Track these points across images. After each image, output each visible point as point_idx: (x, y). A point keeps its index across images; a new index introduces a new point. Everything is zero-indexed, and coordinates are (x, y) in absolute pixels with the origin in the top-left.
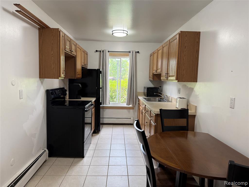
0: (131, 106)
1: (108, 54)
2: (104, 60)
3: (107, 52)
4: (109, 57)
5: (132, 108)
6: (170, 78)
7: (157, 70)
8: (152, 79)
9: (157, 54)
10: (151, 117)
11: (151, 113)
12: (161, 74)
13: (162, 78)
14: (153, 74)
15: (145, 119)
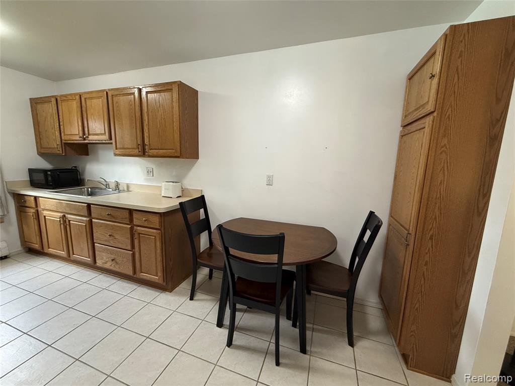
6: (154, 152)
7: (89, 136)
8: (61, 153)
9: (79, 104)
10: (136, 222)
11: (135, 215)
12: (114, 143)
13: (118, 152)
14: (63, 142)
15: (94, 231)
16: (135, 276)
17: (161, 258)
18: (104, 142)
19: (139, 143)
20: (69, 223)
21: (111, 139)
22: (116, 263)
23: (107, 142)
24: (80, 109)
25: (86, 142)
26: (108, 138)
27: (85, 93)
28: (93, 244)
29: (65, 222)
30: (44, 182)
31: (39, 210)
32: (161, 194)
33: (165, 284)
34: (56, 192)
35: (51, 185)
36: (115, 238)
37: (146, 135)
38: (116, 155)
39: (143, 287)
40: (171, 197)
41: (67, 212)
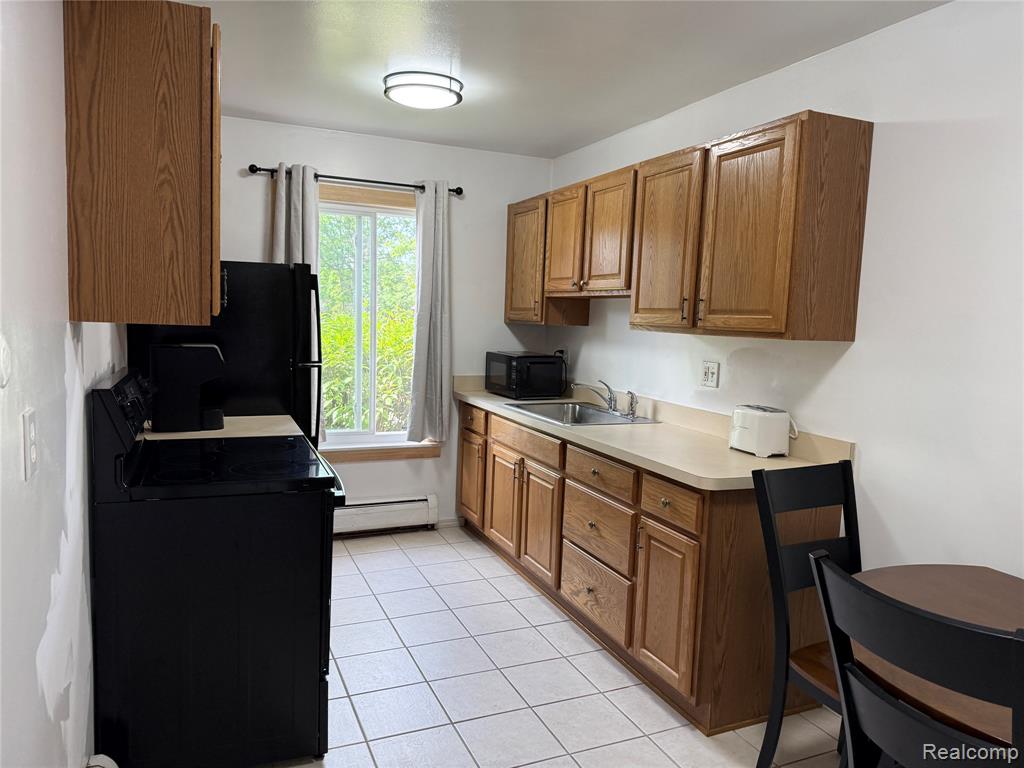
0: (426, 442)
1: (312, 187)
2: (296, 217)
3: (310, 176)
4: (321, 205)
5: (433, 453)
6: (718, 320)
7: (590, 282)
8: (539, 319)
9: (581, 208)
10: (646, 504)
11: (647, 486)
12: (633, 298)
13: (638, 320)
14: (546, 295)
15: (566, 508)
16: (629, 651)
17: (692, 622)
18: (615, 293)
19: (686, 296)
20: (528, 477)
21: (629, 287)
22: (597, 600)
23: (621, 293)
24: (581, 219)
25: (584, 294)
26: (623, 284)
27: (597, 180)
28: (561, 537)
29: (522, 474)
30: (504, 383)
31: (490, 441)
32: (727, 442)
33: (693, 701)
34: (518, 406)
35: (513, 390)
36: (601, 536)
37: (705, 271)
38: (633, 325)
39: (643, 689)
40: (754, 455)
41: (528, 453)
